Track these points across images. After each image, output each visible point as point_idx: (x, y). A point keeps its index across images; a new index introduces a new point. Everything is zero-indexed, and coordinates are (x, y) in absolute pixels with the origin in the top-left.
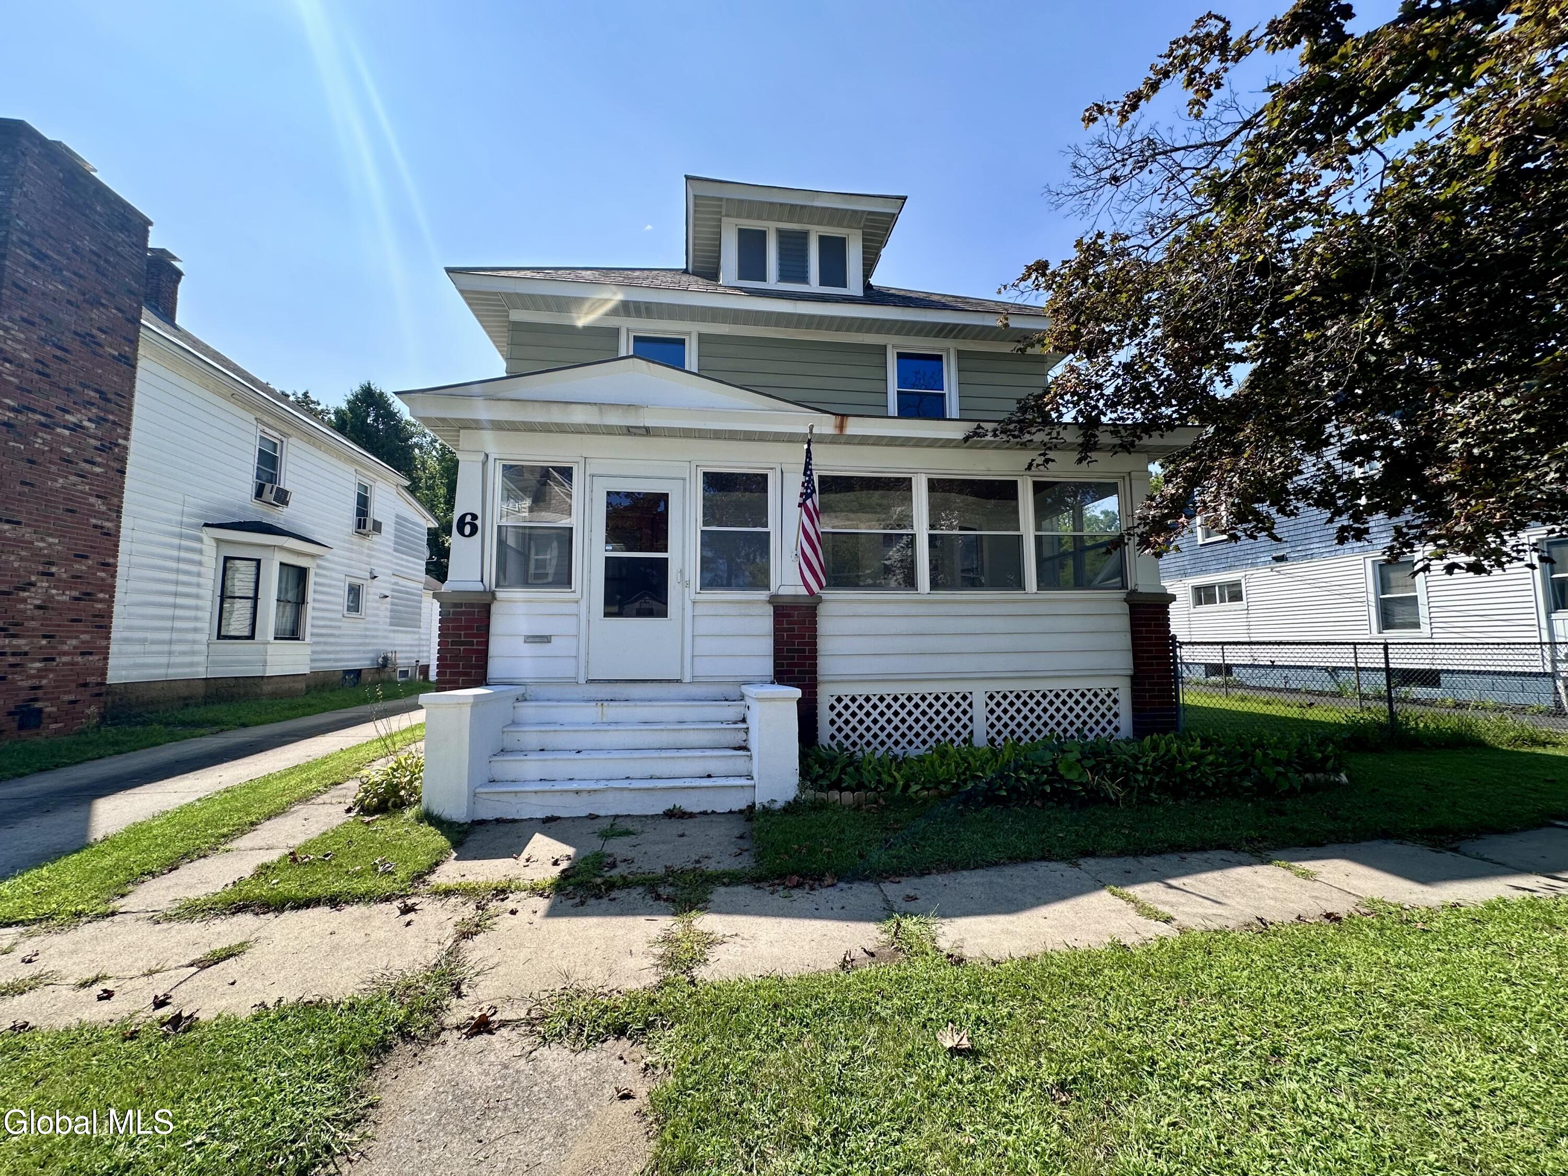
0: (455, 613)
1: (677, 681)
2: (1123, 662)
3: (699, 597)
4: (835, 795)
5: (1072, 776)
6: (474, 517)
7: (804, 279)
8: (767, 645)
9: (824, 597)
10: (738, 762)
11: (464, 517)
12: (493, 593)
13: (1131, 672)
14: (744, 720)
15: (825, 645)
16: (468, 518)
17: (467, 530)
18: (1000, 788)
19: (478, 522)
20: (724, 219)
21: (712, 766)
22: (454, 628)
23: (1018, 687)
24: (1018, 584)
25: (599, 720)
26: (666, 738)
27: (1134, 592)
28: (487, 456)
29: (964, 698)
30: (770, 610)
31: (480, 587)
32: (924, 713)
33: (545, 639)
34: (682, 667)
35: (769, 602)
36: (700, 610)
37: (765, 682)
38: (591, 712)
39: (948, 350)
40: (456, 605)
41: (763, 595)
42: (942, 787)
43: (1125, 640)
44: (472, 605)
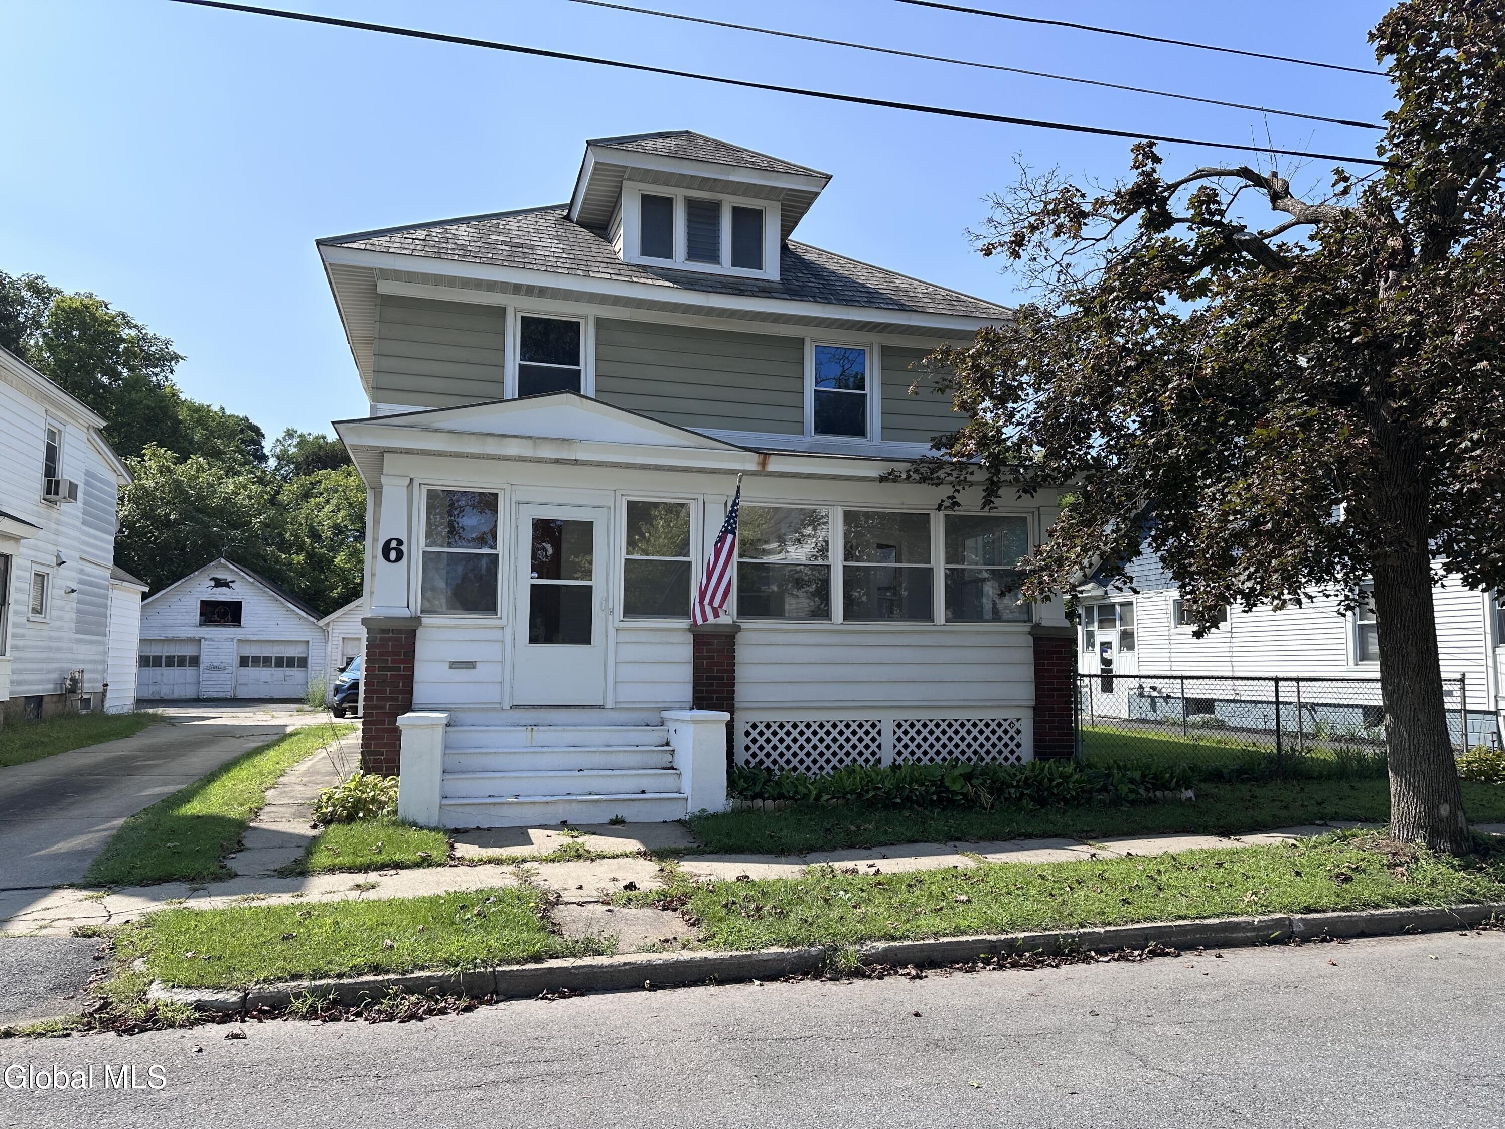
0: (382, 639)
1: (601, 707)
2: (1025, 693)
3: (622, 625)
4: (759, 803)
5: (956, 787)
6: (400, 542)
7: (714, 258)
8: (686, 673)
9: (743, 626)
10: (668, 780)
11: (388, 542)
12: (419, 618)
13: (1033, 704)
14: (667, 744)
15: (741, 673)
16: (394, 544)
17: (393, 555)
18: (896, 797)
19: (404, 548)
20: (625, 183)
21: (644, 783)
22: (381, 654)
23: (925, 716)
24: (927, 614)
25: (528, 744)
26: (598, 760)
27: (1038, 625)
28: (411, 480)
29: (873, 726)
30: (690, 637)
31: (406, 613)
32: (835, 740)
33: (471, 665)
34: (605, 693)
35: (690, 630)
36: (623, 637)
37: (684, 708)
38: (520, 736)
39: (871, 346)
40: (384, 631)
41: (683, 623)
42: (849, 796)
43: (1029, 673)
44: (399, 631)
